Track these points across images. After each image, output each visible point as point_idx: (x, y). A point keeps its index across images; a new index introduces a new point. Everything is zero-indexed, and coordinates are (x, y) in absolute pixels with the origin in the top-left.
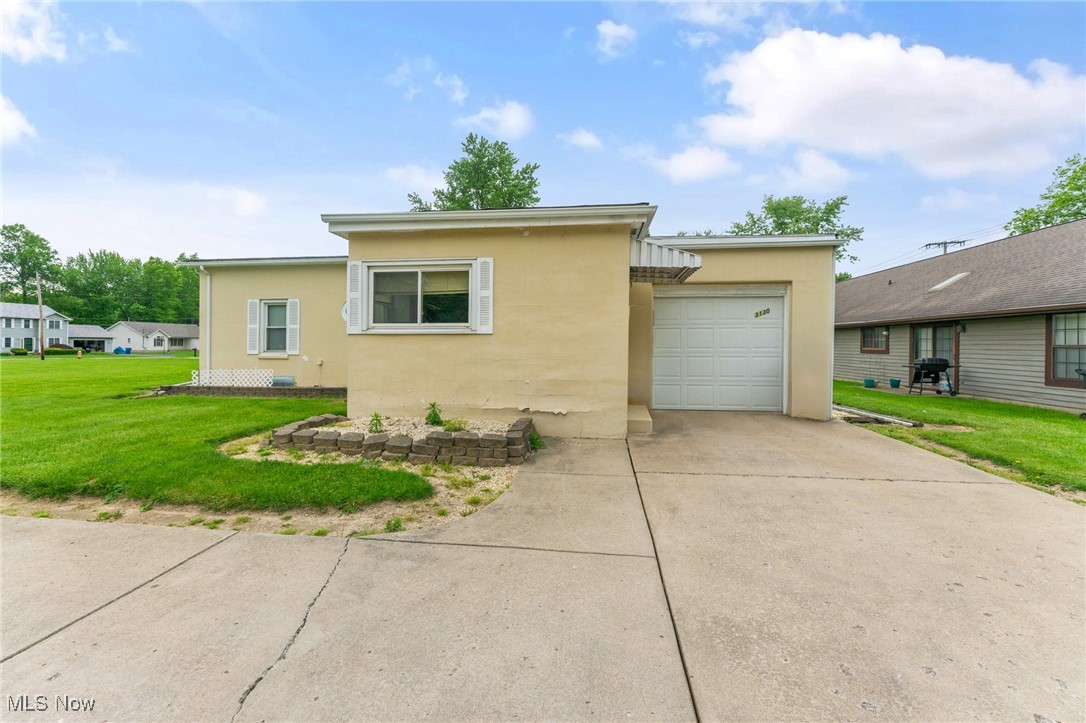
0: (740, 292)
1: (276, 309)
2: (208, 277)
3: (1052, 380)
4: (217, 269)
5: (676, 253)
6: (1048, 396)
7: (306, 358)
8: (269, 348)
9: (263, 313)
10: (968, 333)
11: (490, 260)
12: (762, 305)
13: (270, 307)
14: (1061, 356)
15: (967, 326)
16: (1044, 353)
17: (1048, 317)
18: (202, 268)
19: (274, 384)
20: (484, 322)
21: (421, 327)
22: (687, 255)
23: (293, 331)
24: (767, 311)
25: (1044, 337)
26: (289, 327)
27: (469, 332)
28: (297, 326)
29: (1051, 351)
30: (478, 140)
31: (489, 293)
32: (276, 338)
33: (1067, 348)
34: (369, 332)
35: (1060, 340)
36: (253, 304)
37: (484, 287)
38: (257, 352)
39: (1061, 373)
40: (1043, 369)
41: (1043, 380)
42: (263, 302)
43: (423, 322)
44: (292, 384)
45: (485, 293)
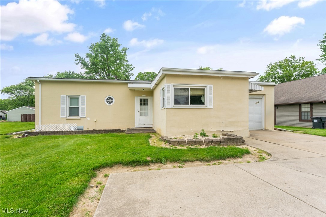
0: (252, 97)
1: (74, 99)
2: (40, 85)
3: (301, 120)
4: (45, 81)
5: (258, 86)
6: (300, 124)
7: (89, 119)
8: (70, 115)
9: (67, 101)
10: (279, 109)
11: (212, 86)
12: (257, 101)
13: (71, 98)
14: (303, 114)
15: (278, 107)
16: (299, 113)
17: (300, 105)
18: (38, 81)
19: (77, 129)
20: (210, 104)
21: (190, 106)
22: (260, 87)
23: (83, 108)
24: (258, 102)
25: (299, 109)
26: (80, 106)
27: (206, 107)
28: (85, 106)
29: (301, 113)
30: (107, 36)
31: (212, 96)
32: (74, 111)
33: (304, 112)
34: (174, 107)
35: (303, 110)
36: (63, 97)
37: (210, 94)
38: (65, 117)
39: (303, 118)
40: (299, 117)
41: (299, 120)
42: (68, 96)
43: (190, 104)
44: (83, 129)
45: (210, 96)
